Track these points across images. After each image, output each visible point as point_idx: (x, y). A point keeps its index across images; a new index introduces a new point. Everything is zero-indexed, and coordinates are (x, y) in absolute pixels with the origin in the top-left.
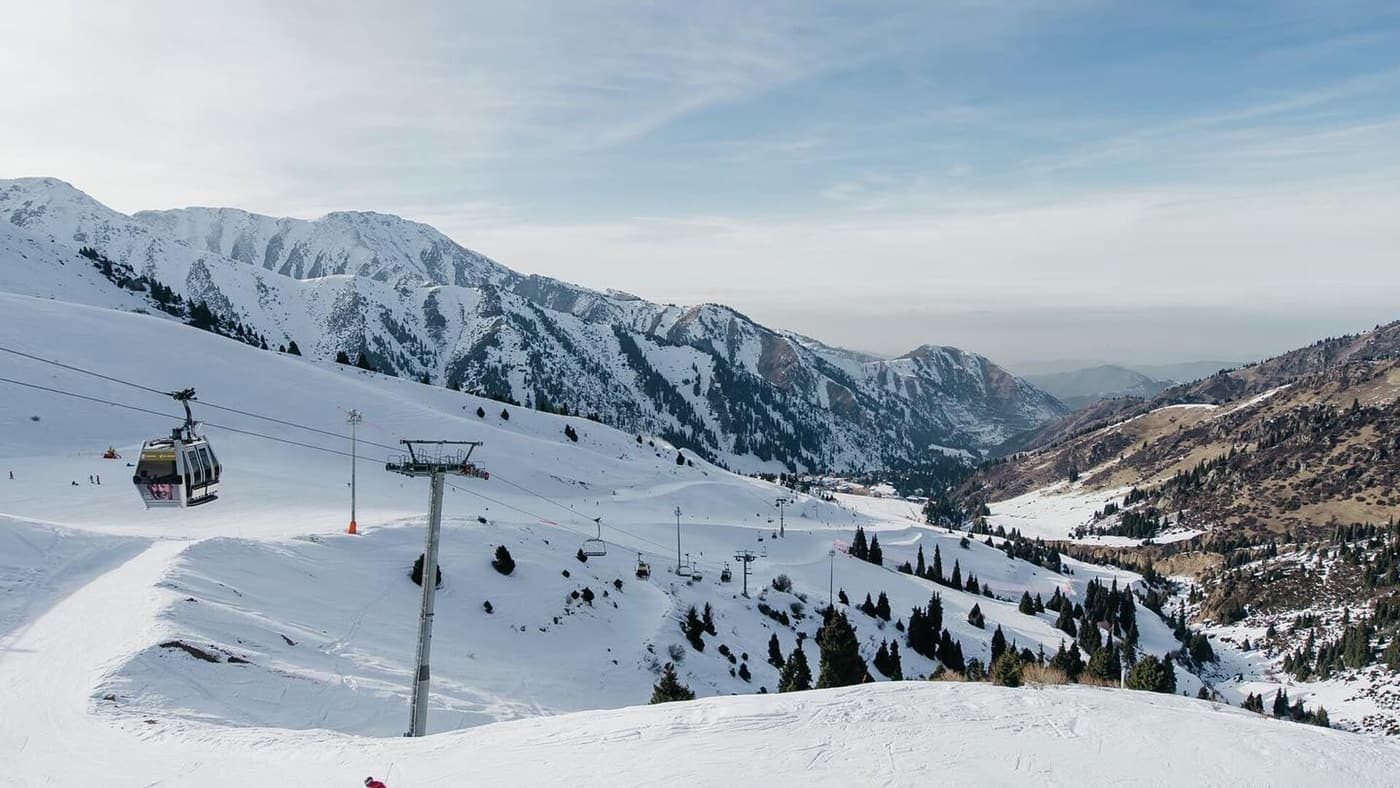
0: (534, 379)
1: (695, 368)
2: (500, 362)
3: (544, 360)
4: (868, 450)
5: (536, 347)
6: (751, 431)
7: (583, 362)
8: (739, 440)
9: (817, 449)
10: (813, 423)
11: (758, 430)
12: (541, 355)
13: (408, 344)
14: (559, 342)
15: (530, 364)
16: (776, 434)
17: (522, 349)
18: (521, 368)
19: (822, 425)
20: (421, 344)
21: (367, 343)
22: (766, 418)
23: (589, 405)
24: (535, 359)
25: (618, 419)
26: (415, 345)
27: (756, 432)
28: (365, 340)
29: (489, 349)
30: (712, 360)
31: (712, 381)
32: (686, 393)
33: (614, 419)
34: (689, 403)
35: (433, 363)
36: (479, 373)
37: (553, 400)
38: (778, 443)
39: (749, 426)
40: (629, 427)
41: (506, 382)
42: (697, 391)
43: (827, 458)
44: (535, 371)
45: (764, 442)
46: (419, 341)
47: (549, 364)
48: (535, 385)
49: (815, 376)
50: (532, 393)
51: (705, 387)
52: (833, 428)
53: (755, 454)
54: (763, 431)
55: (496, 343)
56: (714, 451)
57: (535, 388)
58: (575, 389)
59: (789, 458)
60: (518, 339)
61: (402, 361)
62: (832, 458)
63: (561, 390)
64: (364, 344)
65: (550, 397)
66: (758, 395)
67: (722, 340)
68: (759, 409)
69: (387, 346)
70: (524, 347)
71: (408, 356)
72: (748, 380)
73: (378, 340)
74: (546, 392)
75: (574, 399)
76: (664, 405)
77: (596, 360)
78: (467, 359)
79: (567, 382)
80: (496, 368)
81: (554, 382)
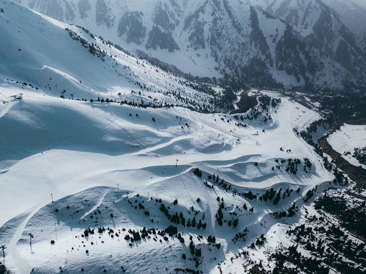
0: (212, 29)
1: (277, 30)
2: (203, 20)
3: (218, 21)
4: (338, 76)
5: (217, 15)
6: (288, 62)
7: (234, 22)
8: (282, 65)
9: (313, 74)
10: (318, 62)
11: (292, 62)
12: (218, 19)
13: (175, 7)
14: (227, 12)
15: (213, 23)
16: (298, 64)
17: (212, 15)
18: (209, 23)
19: (321, 63)
20: (179, 7)
21: (162, 5)
22: (298, 57)
23: (229, 42)
24: (215, 21)
25: (238, 50)
26: (177, 7)
27: (290, 62)
28: (161, 4)
29: (200, 14)
30: (286, 28)
31: (282, 38)
32: (269, 41)
33: (236, 50)
34: (268, 46)
35: (182, 16)
36: (195, 24)
37: (217, 39)
38: (297, 68)
39: (288, 59)
40: (241, 53)
41: (203, 29)
42: (274, 41)
43: (316, 77)
44: (214, 26)
45: (292, 67)
46: (179, 6)
47: (220, 23)
48: (212, 31)
49: (337, 35)
50: (210, 35)
51: (278, 40)
52: (326, 65)
53: (286, 71)
54: (293, 63)
55: (203, 11)
56: (270, 68)
57: (212, 33)
58: (226, 35)
59: (299, 76)
60: (211, 11)
61: (172, 14)
62: (318, 78)
63: (221, 35)
64: (161, 6)
65: (216, 37)
66: (299, 46)
67: (303, 11)
68: (296, 53)
69: (168, 7)
70: (213, 14)
71: (174, 12)
72: (297, 39)
73: (165, 5)
74: (215, 34)
75: (225, 39)
76: (258, 45)
77: (238, 22)
78: (193, 16)
79: (224, 32)
80: (201, 22)
81: (219, 31)
